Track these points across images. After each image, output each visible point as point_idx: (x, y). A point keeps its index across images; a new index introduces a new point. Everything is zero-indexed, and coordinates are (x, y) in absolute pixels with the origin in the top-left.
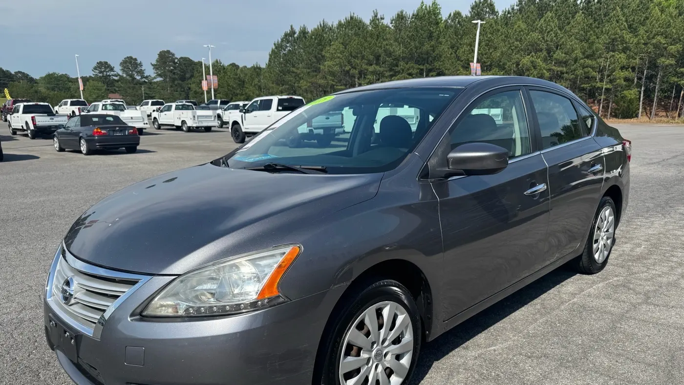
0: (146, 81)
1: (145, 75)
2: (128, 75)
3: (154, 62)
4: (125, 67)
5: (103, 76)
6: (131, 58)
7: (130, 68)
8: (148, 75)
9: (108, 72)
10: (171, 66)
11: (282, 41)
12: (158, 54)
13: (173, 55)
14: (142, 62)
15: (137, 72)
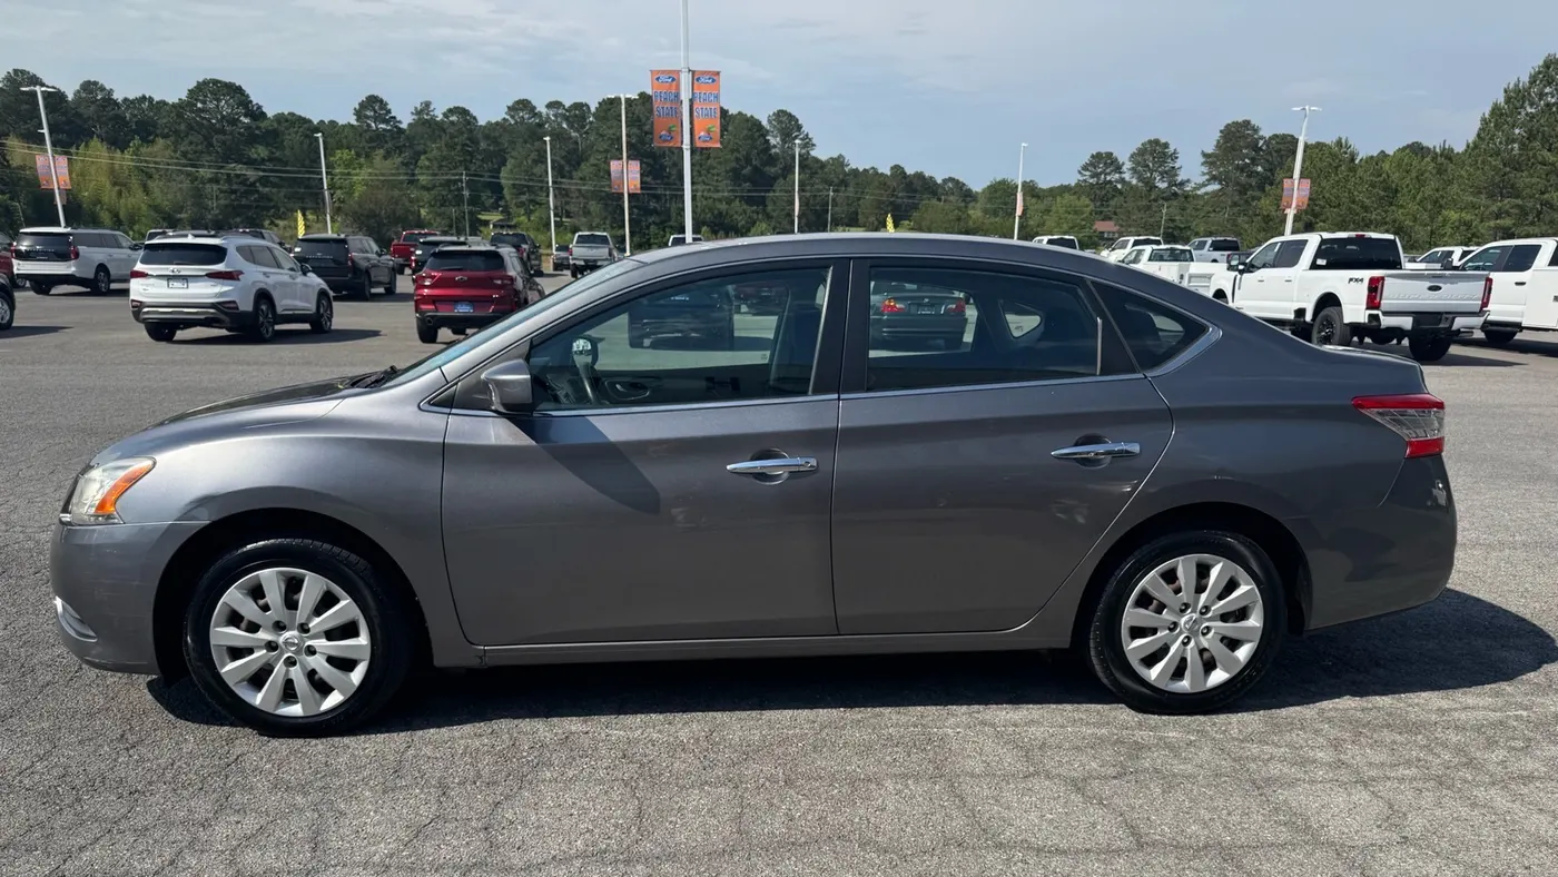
0: (1179, 192)
1: (1179, 179)
2: (1140, 179)
3: (1210, 149)
4: (1138, 164)
5: (1097, 183)
6: (1157, 142)
7: (1151, 165)
8: (1185, 179)
9: (1109, 174)
10: (1246, 156)
11: (1533, 80)
12: (1221, 131)
13: (1256, 130)
14: (1178, 150)
15: (1161, 174)
